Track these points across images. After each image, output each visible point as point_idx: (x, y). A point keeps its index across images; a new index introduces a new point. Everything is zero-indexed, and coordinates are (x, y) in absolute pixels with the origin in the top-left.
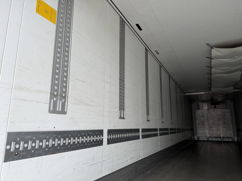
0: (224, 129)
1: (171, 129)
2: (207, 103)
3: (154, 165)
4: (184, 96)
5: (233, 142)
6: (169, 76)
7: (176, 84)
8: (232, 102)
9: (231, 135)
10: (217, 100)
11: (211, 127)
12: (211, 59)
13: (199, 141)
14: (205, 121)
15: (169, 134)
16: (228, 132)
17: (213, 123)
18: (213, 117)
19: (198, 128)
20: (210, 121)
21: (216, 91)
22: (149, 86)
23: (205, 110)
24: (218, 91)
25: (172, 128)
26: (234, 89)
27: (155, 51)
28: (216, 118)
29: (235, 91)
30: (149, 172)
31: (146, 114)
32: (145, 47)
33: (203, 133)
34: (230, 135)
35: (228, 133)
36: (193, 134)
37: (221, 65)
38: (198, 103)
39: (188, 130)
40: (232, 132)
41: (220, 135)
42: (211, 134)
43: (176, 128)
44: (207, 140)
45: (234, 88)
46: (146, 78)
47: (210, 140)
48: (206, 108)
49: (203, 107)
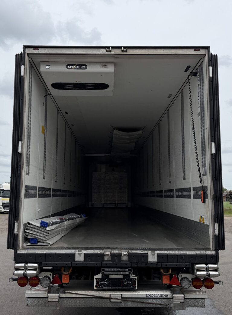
0: (120, 194)
2: (105, 165)
10: (116, 162)
11: (107, 192)
12: (113, 134)
13: (93, 208)
14: (101, 185)
17: (110, 188)
18: (110, 181)
20: (106, 185)
23: (103, 173)
28: (113, 182)
38: (96, 164)
40: (126, 197)
41: (115, 201)
42: (106, 200)
48: (104, 170)
49: (101, 170)
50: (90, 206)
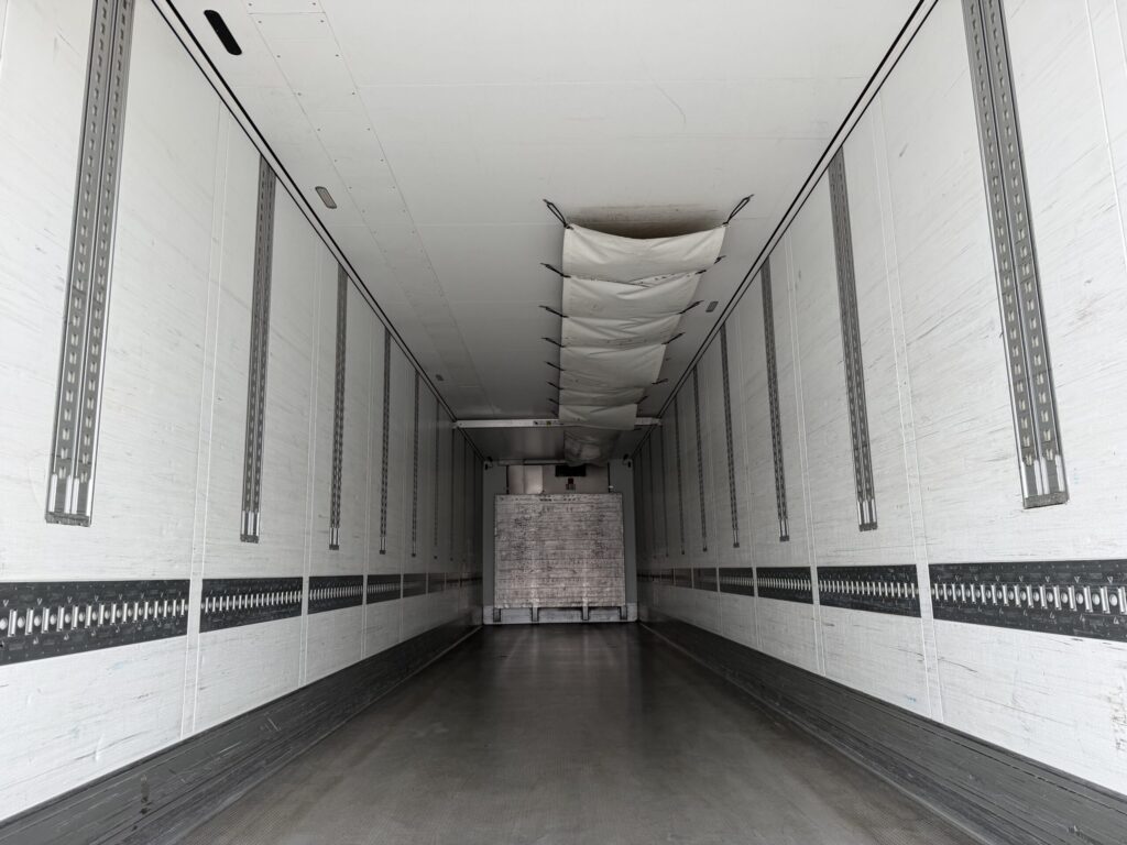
0: (596, 574)
1: (373, 580)
2: (540, 467)
3: (264, 762)
4: (453, 430)
5: (623, 624)
6: (386, 328)
7: (420, 372)
8: (631, 468)
9: (618, 597)
10: (578, 455)
11: (550, 569)
12: (562, 275)
13: (499, 627)
14: (528, 543)
15: (360, 603)
16: (609, 584)
17: (559, 551)
18: (560, 528)
19: (501, 571)
20: (547, 543)
21: (577, 417)
22: (270, 361)
23: (533, 497)
24: (581, 418)
25: (380, 573)
26: (638, 416)
27: (316, 188)
28: (572, 528)
29: (640, 421)
30: (231, 799)
31: (239, 503)
32: (262, 155)
33: (516, 593)
34: (614, 599)
35: (608, 589)
36: (478, 602)
37: (598, 309)
38: (507, 466)
39: (456, 581)
40: (621, 583)
41: (578, 600)
42: (548, 597)
43: (402, 574)
44: (528, 621)
45: (639, 410)
46: (255, 315)
47: (543, 620)
48: (536, 487)
49: (525, 486)
50: (489, 621)
